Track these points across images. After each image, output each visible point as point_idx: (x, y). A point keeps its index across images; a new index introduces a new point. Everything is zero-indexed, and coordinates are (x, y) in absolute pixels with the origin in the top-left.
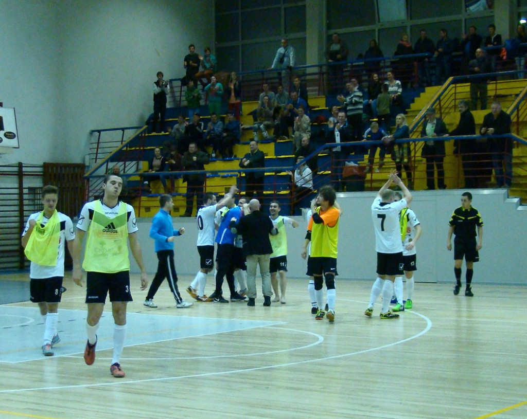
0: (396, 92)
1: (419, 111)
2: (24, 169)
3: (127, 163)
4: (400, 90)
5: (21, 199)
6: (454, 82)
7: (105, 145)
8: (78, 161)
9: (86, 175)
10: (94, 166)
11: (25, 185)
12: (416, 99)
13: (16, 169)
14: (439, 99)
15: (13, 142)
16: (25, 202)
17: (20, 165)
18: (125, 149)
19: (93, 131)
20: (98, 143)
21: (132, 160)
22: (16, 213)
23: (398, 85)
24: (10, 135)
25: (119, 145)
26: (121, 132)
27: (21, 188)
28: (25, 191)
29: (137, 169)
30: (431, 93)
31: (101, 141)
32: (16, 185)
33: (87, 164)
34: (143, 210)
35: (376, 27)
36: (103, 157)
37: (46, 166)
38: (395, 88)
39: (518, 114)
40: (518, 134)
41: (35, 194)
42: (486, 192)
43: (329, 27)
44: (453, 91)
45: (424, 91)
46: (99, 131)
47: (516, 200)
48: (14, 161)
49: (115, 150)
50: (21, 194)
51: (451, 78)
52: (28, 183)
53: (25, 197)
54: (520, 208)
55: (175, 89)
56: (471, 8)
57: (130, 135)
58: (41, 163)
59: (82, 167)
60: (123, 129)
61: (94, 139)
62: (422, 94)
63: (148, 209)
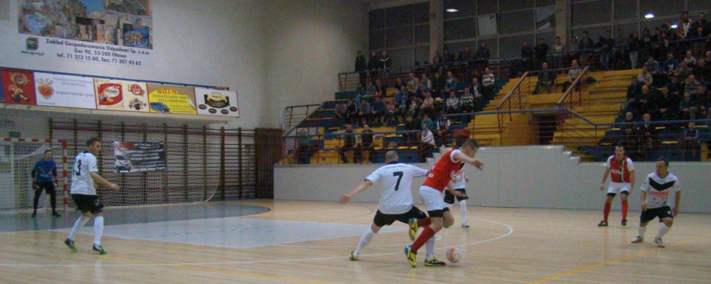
0: (491, 82)
1: (505, 94)
2: (242, 132)
3: (310, 128)
4: (493, 81)
5: (240, 152)
6: (529, 75)
7: (294, 117)
8: (277, 127)
9: (283, 136)
10: (288, 130)
11: (243, 143)
12: (503, 87)
13: (237, 132)
14: (519, 85)
15: (236, 114)
16: (243, 154)
17: (240, 129)
18: (308, 119)
19: (287, 108)
20: (291, 115)
21: (313, 126)
22: (237, 161)
23: (491, 78)
24: (233, 109)
25: (305, 116)
26: (306, 108)
27: (240, 144)
28: (243, 146)
29: (317, 133)
30: (513, 82)
31: (293, 113)
32: (237, 143)
33: (283, 129)
34: (320, 159)
35: (476, 39)
36: (294, 124)
37: (256, 130)
38: (489, 79)
39: (571, 97)
40: (571, 108)
41: (249, 148)
42: (549, 147)
43: (445, 40)
44: (528, 81)
45: (508, 82)
46: (292, 107)
47: (569, 153)
48: (236, 127)
49: (302, 120)
50: (240, 148)
51: (526, 73)
52: (245, 141)
53: (243, 150)
54: (572, 158)
55: (342, 80)
56: (541, 28)
57: (312, 110)
58: (254, 129)
59: (280, 131)
60: (307, 106)
61: (288, 113)
62: (507, 84)
63: (324, 159)
